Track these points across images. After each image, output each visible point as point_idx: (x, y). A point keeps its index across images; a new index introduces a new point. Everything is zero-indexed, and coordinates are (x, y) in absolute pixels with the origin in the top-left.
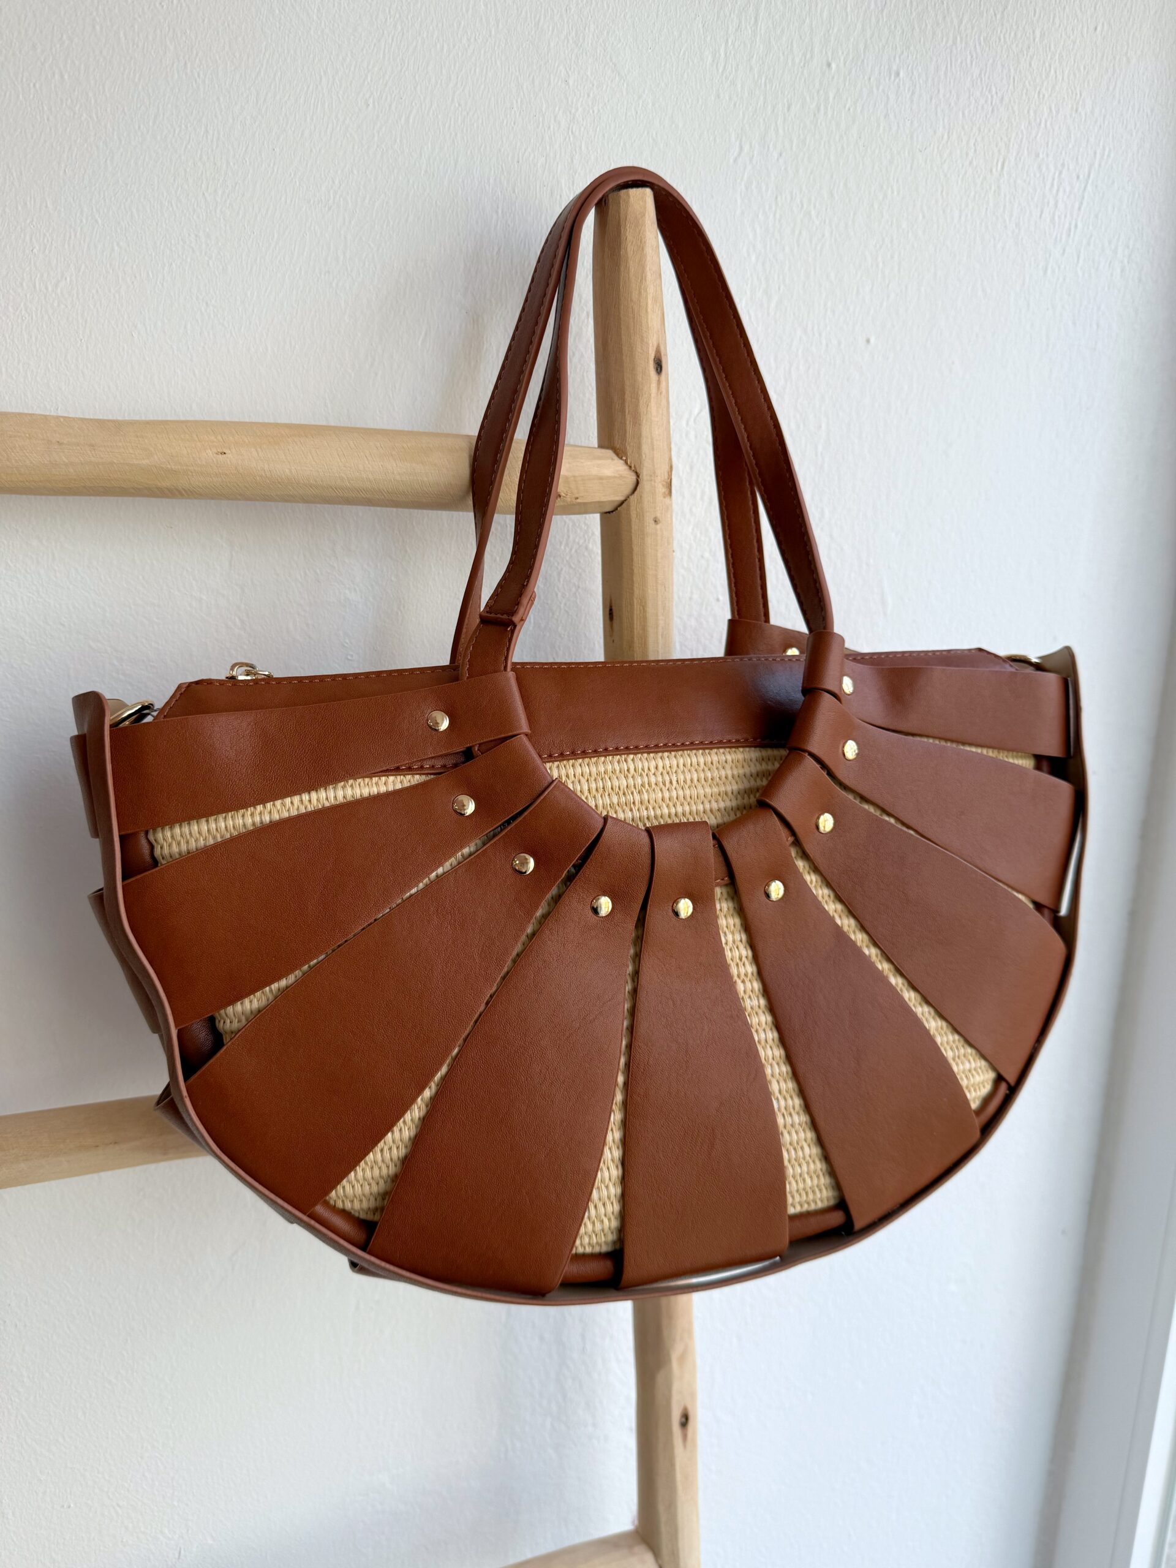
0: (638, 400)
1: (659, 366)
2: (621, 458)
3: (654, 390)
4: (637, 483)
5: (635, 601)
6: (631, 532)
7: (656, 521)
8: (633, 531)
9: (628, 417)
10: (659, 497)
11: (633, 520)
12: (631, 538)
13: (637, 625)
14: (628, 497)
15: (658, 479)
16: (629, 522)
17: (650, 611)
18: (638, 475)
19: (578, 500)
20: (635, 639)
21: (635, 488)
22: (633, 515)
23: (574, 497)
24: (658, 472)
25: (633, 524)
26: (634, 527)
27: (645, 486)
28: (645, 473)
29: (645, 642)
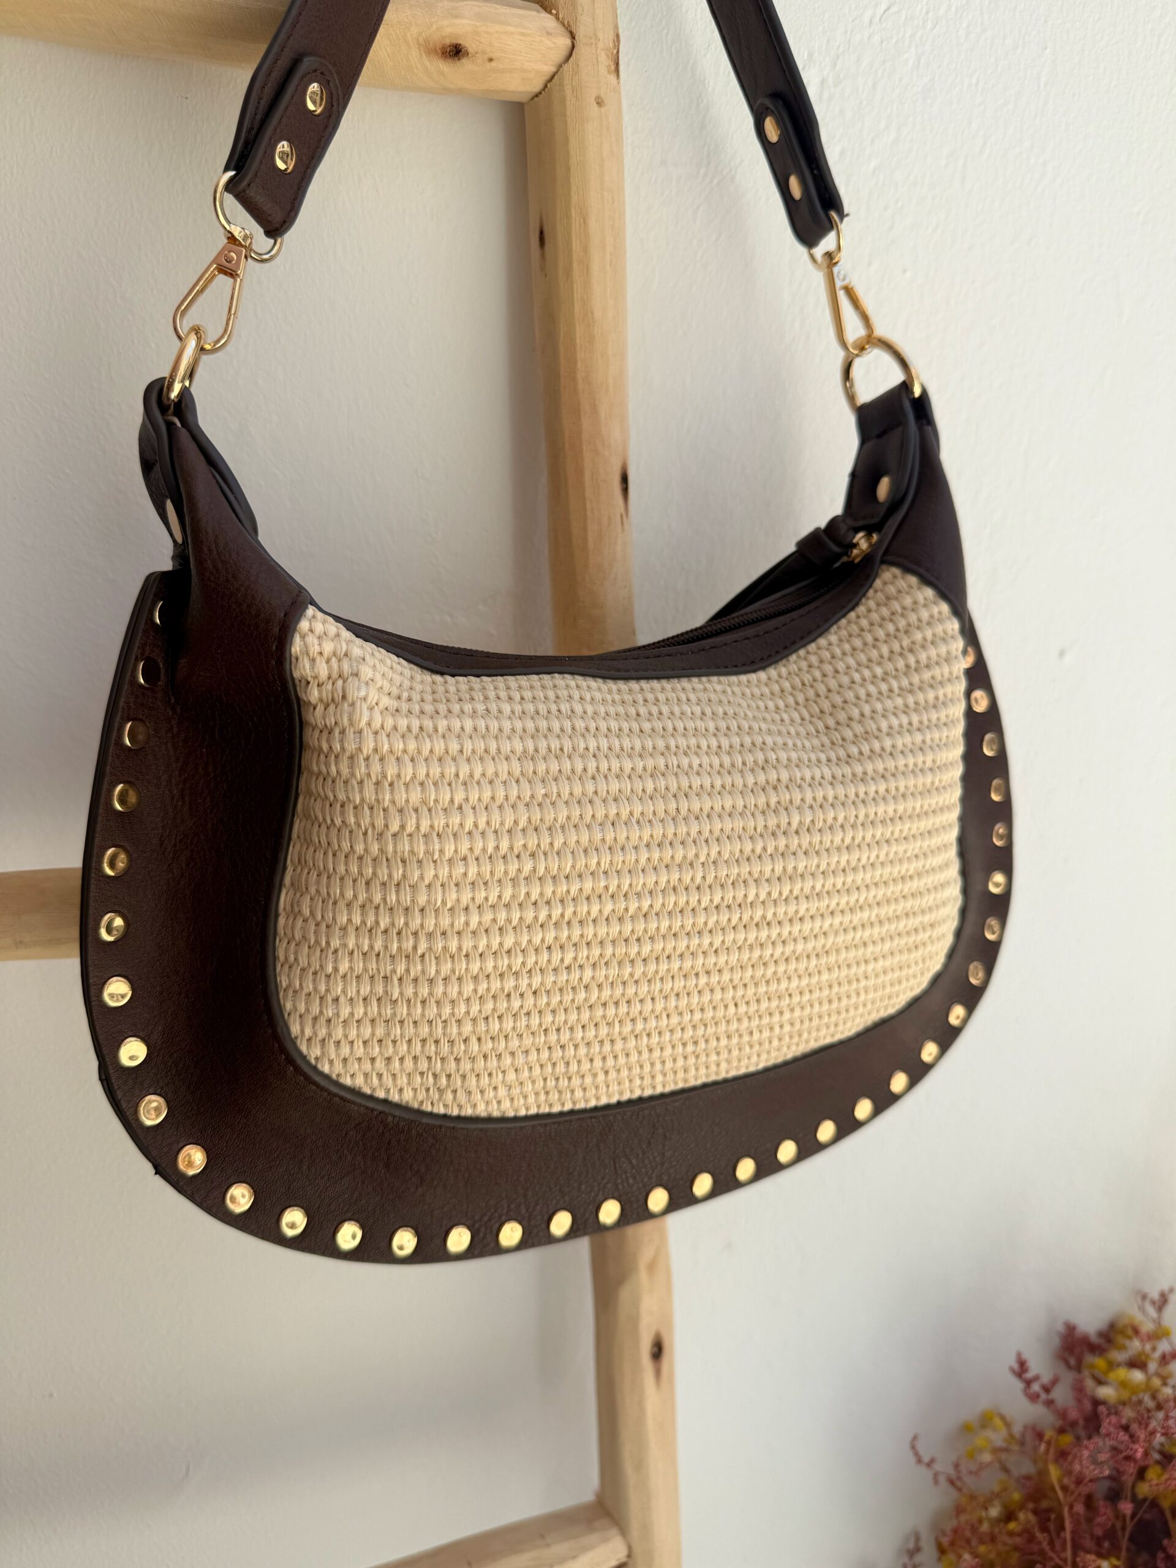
2: (550, 13)
4: (573, 47)
5: (573, 210)
6: (565, 114)
7: (600, 103)
8: (568, 113)
10: (603, 70)
11: (568, 98)
12: (566, 121)
13: (576, 246)
14: (560, 66)
15: (601, 45)
16: (563, 100)
17: (593, 225)
18: (573, 36)
19: (493, 64)
20: (575, 265)
21: (570, 55)
22: (568, 92)
23: (486, 57)
24: (600, 35)
25: (568, 103)
26: (570, 109)
27: (582, 50)
28: (581, 33)
29: (587, 269)
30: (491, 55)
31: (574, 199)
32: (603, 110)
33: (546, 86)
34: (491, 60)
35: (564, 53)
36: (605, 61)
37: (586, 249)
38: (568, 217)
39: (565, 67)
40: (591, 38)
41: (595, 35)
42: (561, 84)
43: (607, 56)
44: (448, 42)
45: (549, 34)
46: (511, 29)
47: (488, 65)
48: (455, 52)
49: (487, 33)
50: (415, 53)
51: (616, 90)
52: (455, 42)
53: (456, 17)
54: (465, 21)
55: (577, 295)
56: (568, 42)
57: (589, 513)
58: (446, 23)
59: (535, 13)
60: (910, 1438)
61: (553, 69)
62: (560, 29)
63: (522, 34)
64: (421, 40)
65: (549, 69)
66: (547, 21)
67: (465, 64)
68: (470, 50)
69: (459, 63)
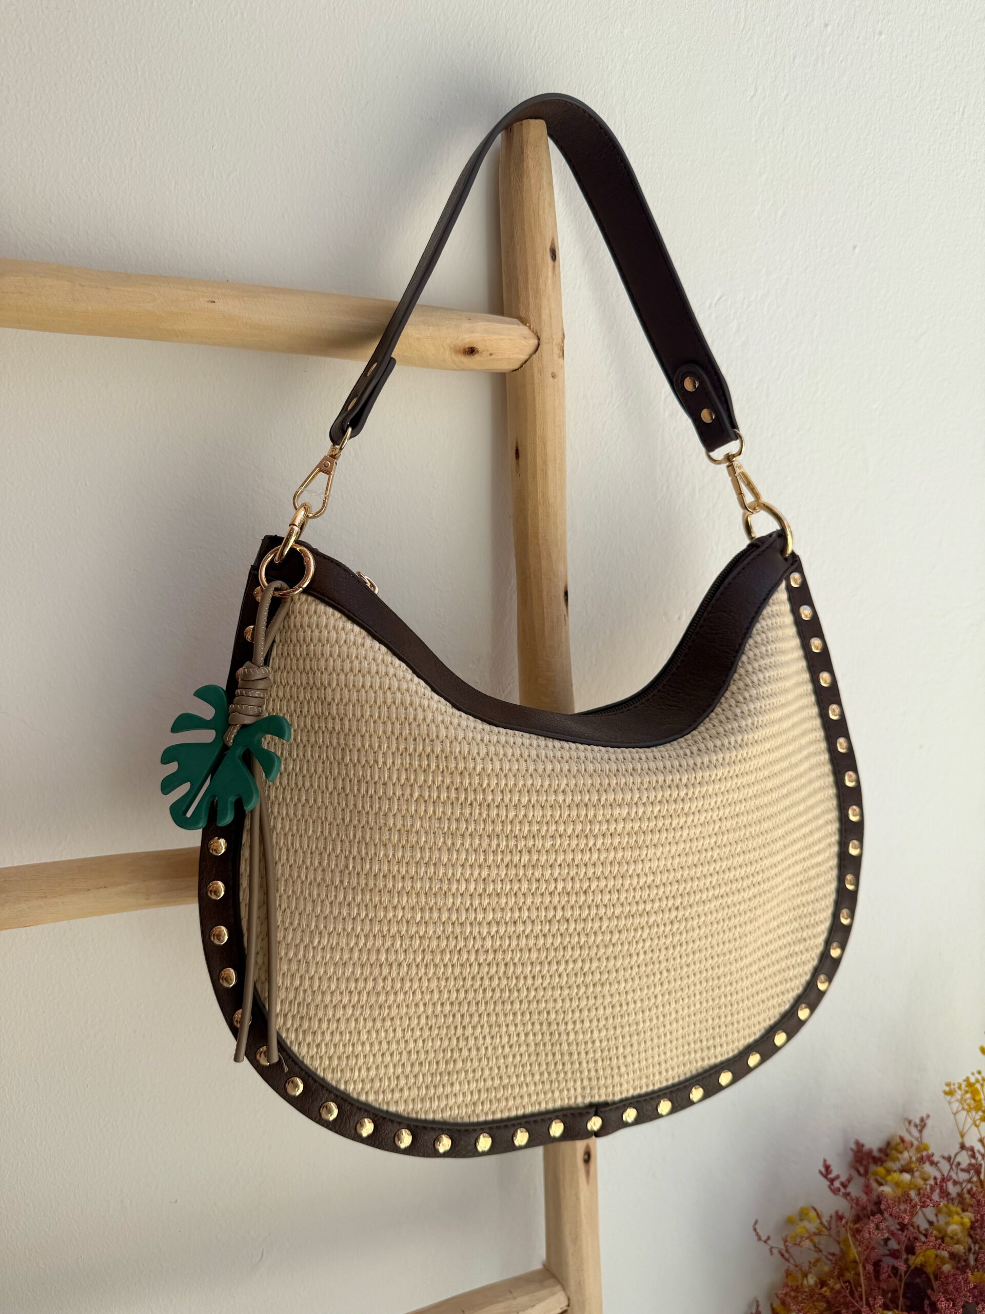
0: (538, 279)
1: (554, 255)
2: (526, 325)
3: (550, 274)
4: (539, 345)
5: (537, 439)
6: (534, 383)
7: (553, 376)
10: (556, 357)
11: (536, 374)
12: (534, 388)
13: (539, 460)
14: (531, 356)
15: (555, 342)
16: (533, 375)
17: (549, 448)
18: (539, 339)
19: (492, 356)
20: (538, 472)
21: (537, 349)
22: (536, 370)
23: (488, 353)
24: (554, 337)
25: (535, 377)
26: (536, 380)
27: (544, 347)
28: (544, 337)
29: (546, 474)
30: (491, 352)
31: (539, 433)
32: (556, 380)
33: (521, 366)
34: (491, 354)
35: (533, 348)
36: (557, 351)
37: (545, 463)
38: (535, 444)
39: (534, 356)
40: (549, 339)
41: (552, 337)
42: (531, 367)
43: (557, 347)
44: (467, 346)
45: (525, 338)
46: (503, 337)
47: (490, 358)
48: (471, 351)
49: (491, 340)
50: (448, 352)
51: (562, 367)
52: (471, 346)
53: (473, 332)
54: (478, 335)
55: (540, 489)
56: (536, 341)
57: (546, 616)
58: (467, 336)
59: (517, 326)
60: (752, 1223)
61: (527, 357)
62: (532, 334)
63: (510, 339)
64: (452, 346)
65: (524, 357)
66: (524, 330)
67: (477, 358)
68: (480, 350)
69: (472, 357)
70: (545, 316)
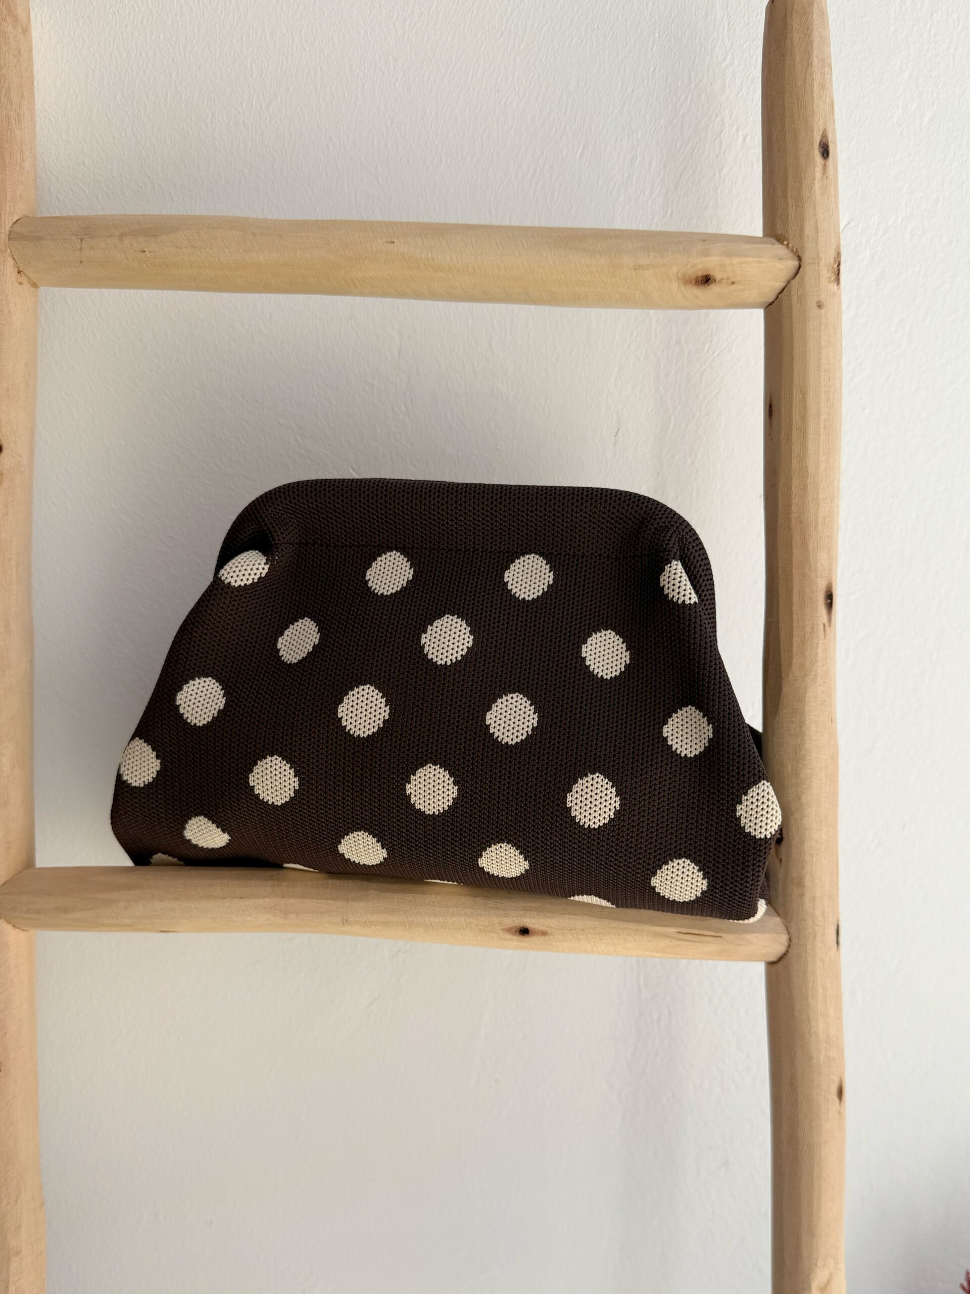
0: (801, 183)
1: (825, 152)
2: (782, 243)
3: (818, 175)
4: (800, 267)
5: (795, 389)
6: (792, 317)
7: (820, 306)
8: (794, 316)
9: (790, 201)
10: (827, 282)
11: (794, 305)
12: (792, 323)
13: (796, 415)
14: (789, 282)
15: (823, 263)
16: (790, 307)
18: (800, 259)
19: (735, 286)
20: (794, 431)
21: (797, 273)
22: (795, 301)
23: (730, 281)
24: (822, 255)
25: (794, 309)
26: (795, 312)
27: (808, 269)
28: (807, 256)
29: (804, 433)
30: (733, 280)
31: (796, 382)
32: (823, 311)
33: (777, 297)
34: (733, 283)
35: (793, 272)
36: (826, 274)
37: (804, 418)
38: (791, 394)
39: (793, 282)
40: (814, 259)
41: (818, 256)
42: (789, 295)
43: (828, 270)
44: (700, 274)
45: (780, 259)
46: (750, 260)
47: (731, 287)
48: (706, 280)
49: (731, 265)
50: (675, 285)
51: (836, 294)
52: (705, 274)
53: (707, 255)
54: (714, 258)
55: (795, 454)
56: (796, 263)
57: (795, 624)
58: (698, 260)
59: (770, 246)
61: (783, 284)
62: (791, 255)
63: (759, 262)
64: (680, 275)
65: (779, 285)
66: (780, 249)
67: (714, 289)
68: (717, 278)
69: (708, 288)
70: (809, 230)
